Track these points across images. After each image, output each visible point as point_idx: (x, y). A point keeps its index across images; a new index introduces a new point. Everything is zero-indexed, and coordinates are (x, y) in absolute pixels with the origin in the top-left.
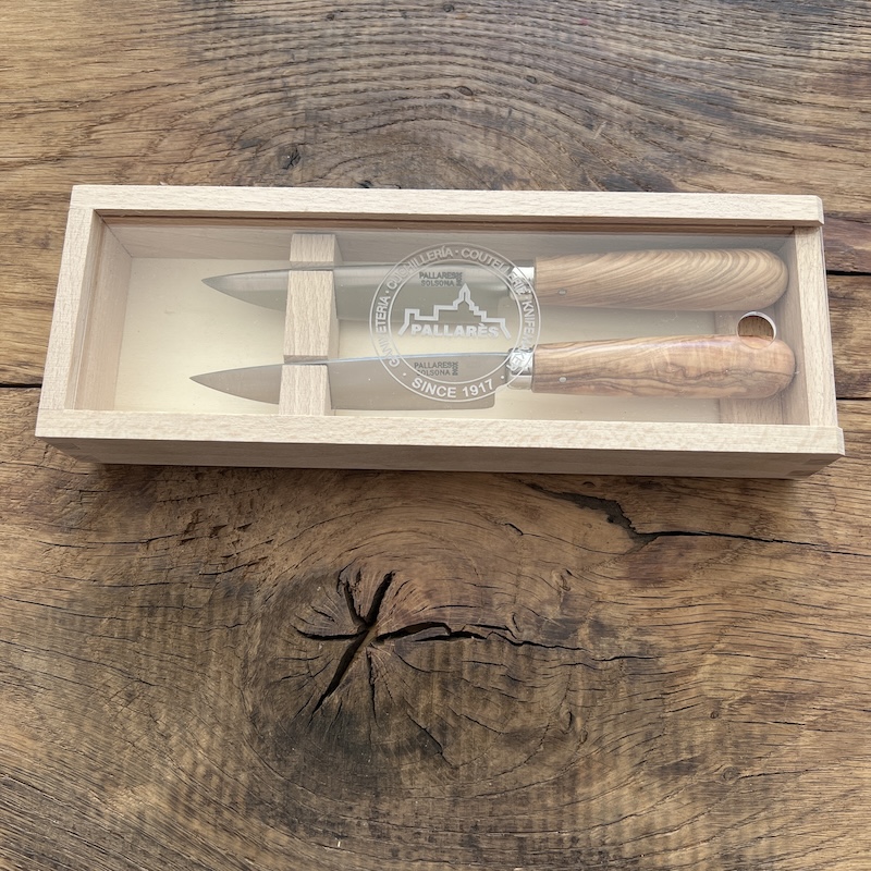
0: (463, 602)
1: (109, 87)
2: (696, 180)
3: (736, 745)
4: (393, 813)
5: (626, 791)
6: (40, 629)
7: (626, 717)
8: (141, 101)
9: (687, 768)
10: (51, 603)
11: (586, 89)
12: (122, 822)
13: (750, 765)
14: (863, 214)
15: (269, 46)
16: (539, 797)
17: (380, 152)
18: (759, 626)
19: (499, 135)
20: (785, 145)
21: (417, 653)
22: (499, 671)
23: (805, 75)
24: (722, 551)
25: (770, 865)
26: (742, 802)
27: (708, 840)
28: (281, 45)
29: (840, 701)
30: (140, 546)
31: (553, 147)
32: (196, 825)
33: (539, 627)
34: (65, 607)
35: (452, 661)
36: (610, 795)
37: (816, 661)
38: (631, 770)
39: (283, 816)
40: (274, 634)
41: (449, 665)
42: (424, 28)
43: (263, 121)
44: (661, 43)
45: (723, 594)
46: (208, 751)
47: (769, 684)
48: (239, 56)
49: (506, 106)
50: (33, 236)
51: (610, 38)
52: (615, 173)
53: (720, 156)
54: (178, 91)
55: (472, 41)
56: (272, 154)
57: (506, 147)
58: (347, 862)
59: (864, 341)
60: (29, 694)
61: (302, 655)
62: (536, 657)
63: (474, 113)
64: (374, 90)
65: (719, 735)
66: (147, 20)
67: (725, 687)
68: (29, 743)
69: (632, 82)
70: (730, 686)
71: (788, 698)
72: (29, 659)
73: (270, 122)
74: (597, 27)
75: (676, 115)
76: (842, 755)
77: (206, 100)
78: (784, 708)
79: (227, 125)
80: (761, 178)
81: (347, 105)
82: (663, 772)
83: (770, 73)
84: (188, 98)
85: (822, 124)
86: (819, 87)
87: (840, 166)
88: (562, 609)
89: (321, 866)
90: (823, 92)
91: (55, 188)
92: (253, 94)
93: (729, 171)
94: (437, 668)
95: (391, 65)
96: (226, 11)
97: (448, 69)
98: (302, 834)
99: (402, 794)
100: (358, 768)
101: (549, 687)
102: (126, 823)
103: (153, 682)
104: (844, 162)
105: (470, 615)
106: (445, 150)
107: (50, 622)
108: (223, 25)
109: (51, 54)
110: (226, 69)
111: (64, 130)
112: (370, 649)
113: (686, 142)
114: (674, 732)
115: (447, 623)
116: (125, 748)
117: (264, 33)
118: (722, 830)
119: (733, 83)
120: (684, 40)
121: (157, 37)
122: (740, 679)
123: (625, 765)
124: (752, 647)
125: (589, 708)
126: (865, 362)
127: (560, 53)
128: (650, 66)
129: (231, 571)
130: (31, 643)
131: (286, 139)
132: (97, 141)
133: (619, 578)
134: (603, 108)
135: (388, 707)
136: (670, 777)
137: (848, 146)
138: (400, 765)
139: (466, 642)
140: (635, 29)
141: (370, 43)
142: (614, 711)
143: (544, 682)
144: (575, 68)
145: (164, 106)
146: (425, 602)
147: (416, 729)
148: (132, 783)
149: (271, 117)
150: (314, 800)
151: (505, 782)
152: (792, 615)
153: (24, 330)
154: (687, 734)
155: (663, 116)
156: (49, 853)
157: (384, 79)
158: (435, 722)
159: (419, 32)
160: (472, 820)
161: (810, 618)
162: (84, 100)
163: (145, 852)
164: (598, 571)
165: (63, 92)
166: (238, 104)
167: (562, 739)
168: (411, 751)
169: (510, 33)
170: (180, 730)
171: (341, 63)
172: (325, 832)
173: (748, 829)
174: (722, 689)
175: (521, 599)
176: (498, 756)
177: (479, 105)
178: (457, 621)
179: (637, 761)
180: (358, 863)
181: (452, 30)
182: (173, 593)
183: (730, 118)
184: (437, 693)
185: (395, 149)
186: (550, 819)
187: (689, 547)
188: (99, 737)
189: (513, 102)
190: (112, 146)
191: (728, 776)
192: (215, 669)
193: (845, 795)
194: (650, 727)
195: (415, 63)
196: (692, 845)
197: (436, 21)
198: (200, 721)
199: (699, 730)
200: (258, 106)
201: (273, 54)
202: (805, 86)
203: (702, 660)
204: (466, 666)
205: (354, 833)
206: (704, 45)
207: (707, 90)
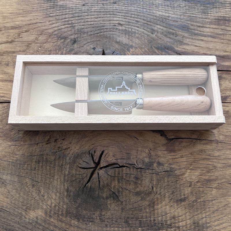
0: (123, 158)
1: (24, 23)
2: (180, 47)
3: (196, 193)
4: (106, 215)
5: (168, 207)
6: (8, 168)
7: (167, 187)
8: (33, 27)
9: (183, 200)
10: (11, 161)
11: (151, 24)
12: (32, 220)
13: (200, 199)
14: (223, 55)
15: (68, 12)
16: (145, 209)
17: (98, 40)
18: (201, 162)
19: (129, 35)
20: (203, 38)
21: (111, 171)
22: (133, 176)
23: (207, 20)
24: (190, 143)
25: (206, 225)
26: (198, 208)
27: (190, 219)
28: (71, 12)
29: (223, 181)
30: (35, 145)
31: (143, 39)
32: (52, 220)
33: (143, 164)
34: (15, 162)
35: (121, 174)
36: (164, 208)
37: (216, 171)
38: (169, 201)
39: (76, 216)
40: (72, 168)
41: (120, 174)
42: (108, 8)
43: (66, 32)
44: (170, 12)
45: (191, 154)
46: (55, 200)
47: (204, 177)
48: (59, 15)
49: (130, 28)
50: (4, 63)
51: (157, 11)
52: (159, 45)
53: (186, 41)
54: (43, 24)
55: (121, 11)
56: (69, 41)
57: (131, 39)
58: (94, 228)
59: (225, 88)
60: (5, 186)
61: (80, 173)
62: (143, 172)
63: (122, 30)
64: (95, 24)
65: (191, 191)
66: (34, 6)
67: (193, 178)
68: (5, 199)
69: (163, 22)
70: (194, 178)
71: (209, 181)
72: (5, 176)
73: (68, 32)
74: (153, 8)
75: (175, 30)
76: (224, 195)
77: (51, 26)
78: (208, 183)
79: (56, 33)
80: (197, 46)
81: (89, 28)
82: (177, 201)
83: (198, 20)
84: (46, 26)
85: (212, 33)
86: (211, 23)
87: (217, 43)
88: (149, 159)
89: (86, 230)
90: (212, 24)
91: (10, 50)
92: (63, 25)
93: (189, 45)
94: (116, 175)
95: (100, 17)
96: (56, 3)
97: (115, 19)
98: (81, 221)
99: (108, 209)
100: (96, 203)
101: (146, 180)
102: (33, 220)
103: (39, 182)
104: (218, 42)
105: (125, 161)
106: (115, 39)
107: (11, 166)
108: (55, 7)
109: (8, 15)
110: (56, 19)
111: (12, 34)
112: (98, 171)
113: (177, 37)
114: (180, 191)
115: (119, 163)
116: (32, 200)
117: (66, 9)
118: (193, 216)
119: (189, 22)
120: (176, 11)
121: (37, 10)
122: (196, 176)
123: (167, 200)
124: (199, 168)
125: (157, 185)
126: (225, 93)
127: (144, 14)
128: (167, 18)
129: (60, 151)
130: (5, 172)
131: (73, 37)
132: (21, 37)
133: (164, 150)
134: (156, 29)
135: (104, 186)
136: (179, 203)
137: (219, 38)
138: (107, 202)
139: (124, 168)
140: (163, 9)
141: (94, 12)
142: (164, 186)
143: (145, 178)
144: (148, 18)
145: (40, 28)
146: (113, 158)
147: (111, 192)
148: (34, 209)
149: (68, 31)
150: (84, 212)
151: (135, 205)
152: (209, 159)
153: (2, 88)
154: (183, 191)
155: (171, 31)
156: (12, 229)
157: (98, 21)
158: (116, 190)
159: (107, 9)
160: (127, 216)
161: (214, 160)
162: (18, 27)
163: (38, 228)
164: (158, 149)
165: (12, 24)
166: (60, 28)
167: (150, 193)
168: (110, 198)
169: (131, 9)
170: (47, 194)
171: (87, 17)
172: (87, 220)
173: (200, 215)
174: (192, 179)
175: (138, 157)
176: (134, 198)
177: (123, 28)
178: (122, 163)
179: (170, 199)
180: (96, 229)
181: (116, 8)
182: (45, 157)
183: (189, 31)
184: (116, 182)
185: (102, 39)
186: (148, 215)
187: (182, 142)
188: (25, 197)
189: (132, 27)
190: (26, 38)
191: (194, 202)
192: (56, 177)
193: (225, 206)
194: (173, 189)
195: (106, 17)
196: (186, 220)
197: (111, 6)
198: (52, 192)
199: (186, 190)
200: (65, 28)
201: (69, 15)
202: (207, 23)
203: (186, 171)
204: (124, 175)
205: (95, 221)
206: (181, 13)
207: (182, 24)
